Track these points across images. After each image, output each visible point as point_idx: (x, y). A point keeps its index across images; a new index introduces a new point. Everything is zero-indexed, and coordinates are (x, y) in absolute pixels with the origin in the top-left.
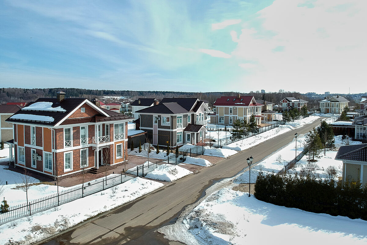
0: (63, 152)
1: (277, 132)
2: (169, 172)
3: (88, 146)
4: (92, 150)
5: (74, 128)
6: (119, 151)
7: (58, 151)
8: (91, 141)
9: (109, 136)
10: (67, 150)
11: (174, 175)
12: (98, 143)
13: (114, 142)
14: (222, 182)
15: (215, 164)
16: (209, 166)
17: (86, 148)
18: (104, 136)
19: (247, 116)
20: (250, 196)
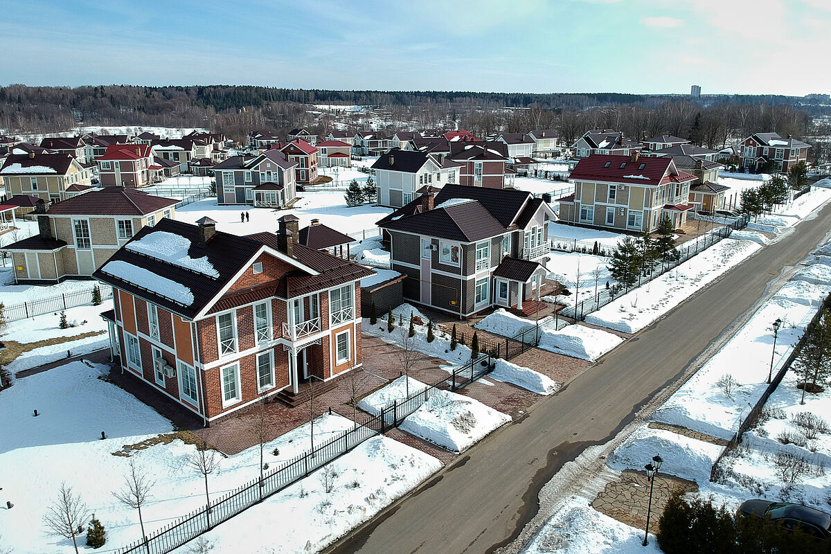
0: (218, 368)
1: (726, 257)
2: (455, 422)
3: (273, 345)
4: (281, 353)
5: (239, 313)
6: (343, 347)
7: (207, 367)
8: (279, 333)
9: (319, 318)
10: (227, 361)
11: (466, 431)
12: (295, 337)
13: (331, 329)
14: (580, 459)
15: (565, 385)
16: (552, 392)
17: (269, 349)
18: (307, 322)
19: (653, 209)
20: (645, 544)
